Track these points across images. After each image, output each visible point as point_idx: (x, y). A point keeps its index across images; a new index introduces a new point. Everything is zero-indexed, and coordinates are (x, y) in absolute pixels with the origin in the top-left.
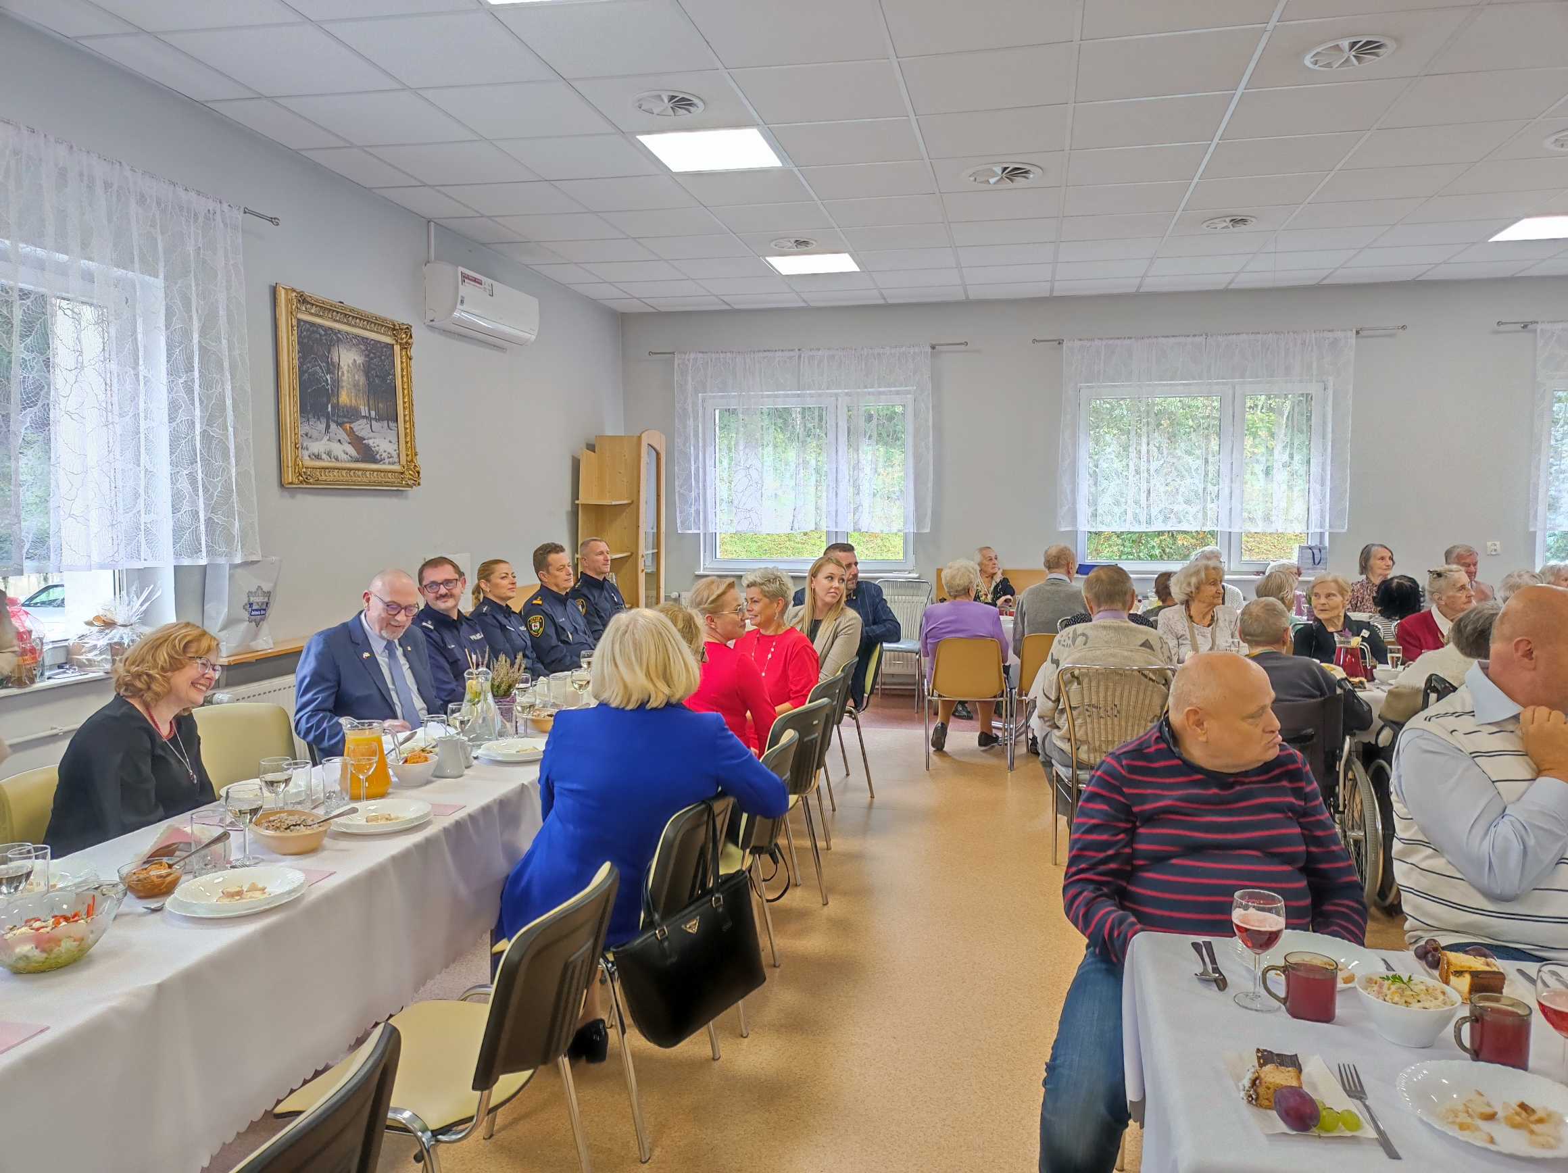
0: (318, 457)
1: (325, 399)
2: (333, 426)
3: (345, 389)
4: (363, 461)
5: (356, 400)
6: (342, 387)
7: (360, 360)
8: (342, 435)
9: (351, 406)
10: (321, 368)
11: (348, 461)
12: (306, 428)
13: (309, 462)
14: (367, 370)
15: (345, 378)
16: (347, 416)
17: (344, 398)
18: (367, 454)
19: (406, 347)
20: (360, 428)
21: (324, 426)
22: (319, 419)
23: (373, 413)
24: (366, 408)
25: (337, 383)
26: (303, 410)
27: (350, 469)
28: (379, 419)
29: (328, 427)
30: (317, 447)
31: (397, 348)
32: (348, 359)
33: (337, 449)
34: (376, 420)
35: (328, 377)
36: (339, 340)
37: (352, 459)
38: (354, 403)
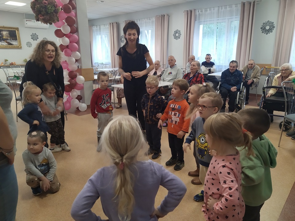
2: (2, 41)
4: (9, 45)
7: (8, 33)
8: (4, 42)
14: (10, 34)
16: (4, 40)
17: (4, 37)
19: (18, 30)
20: (8, 41)
24: (10, 39)
25: (3, 36)
28: (13, 40)
31: (16, 31)
32: (5, 33)
33: (3, 44)
36: (2, 31)
37: (7, 45)
38: (7, 38)
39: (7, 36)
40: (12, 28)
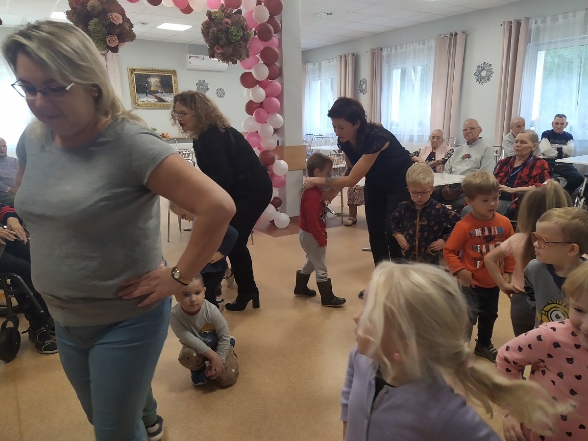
0: (143, 102)
1: (146, 89)
2: (149, 95)
4: (160, 102)
6: (152, 86)
7: (158, 80)
8: (152, 96)
10: (144, 83)
11: (154, 102)
12: (139, 95)
13: (139, 103)
14: (161, 82)
15: (153, 84)
16: (153, 93)
17: (152, 89)
18: (163, 101)
19: (175, 75)
20: (158, 95)
21: (145, 95)
22: (143, 94)
23: (164, 92)
24: (161, 91)
25: (150, 86)
26: (138, 92)
27: (156, 104)
28: (166, 92)
29: (147, 95)
30: (142, 100)
31: (172, 76)
32: (153, 81)
33: (150, 100)
35: (147, 85)
36: (150, 76)
37: (156, 102)
38: (156, 89)
39: (157, 86)
40: (165, 71)
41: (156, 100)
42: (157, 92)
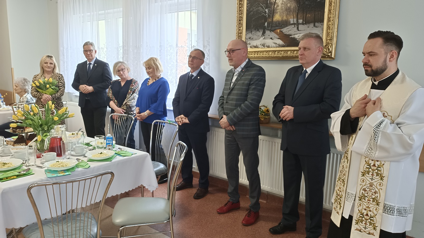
0: (256, 47)
1: (263, 21)
2: (268, 32)
3: (279, 13)
4: (288, 46)
5: (287, 16)
6: (277, 13)
8: (273, 34)
9: (282, 21)
10: (262, 7)
11: (277, 47)
12: (250, 35)
15: (279, 7)
16: (275, 27)
17: (277, 17)
20: (286, 30)
21: (261, 33)
22: (258, 30)
23: (301, 21)
24: (295, 20)
25: (273, 13)
26: (249, 28)
27: (275, 51)
28: (305, 22)
30: (254, 43)
33: (269, 42)
34: (303, 24)
35: (267, 10)
37: (280, 46)
38: (285, 18)
39: (288, 10)
41: (280, 42)
42: (285, 24)
